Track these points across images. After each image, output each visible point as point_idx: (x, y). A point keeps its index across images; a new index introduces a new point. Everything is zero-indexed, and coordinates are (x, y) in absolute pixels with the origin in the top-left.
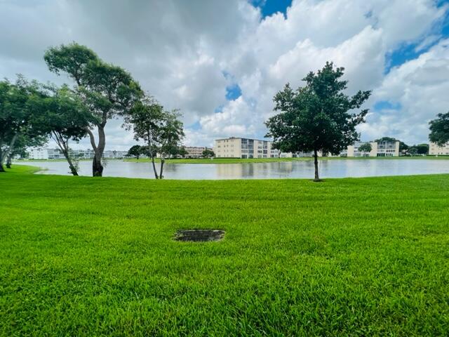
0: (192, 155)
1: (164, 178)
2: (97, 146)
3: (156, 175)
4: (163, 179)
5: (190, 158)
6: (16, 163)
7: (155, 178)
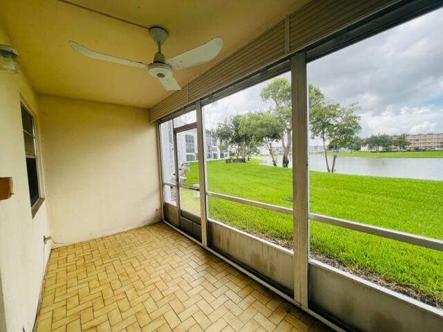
0: (422, 146)
1: (336, 172)
2: (286, 146)
3: (328, 169)
4: (334, 172)
5: (417, 150)
6: (255, 158)
7: (327, 171)
